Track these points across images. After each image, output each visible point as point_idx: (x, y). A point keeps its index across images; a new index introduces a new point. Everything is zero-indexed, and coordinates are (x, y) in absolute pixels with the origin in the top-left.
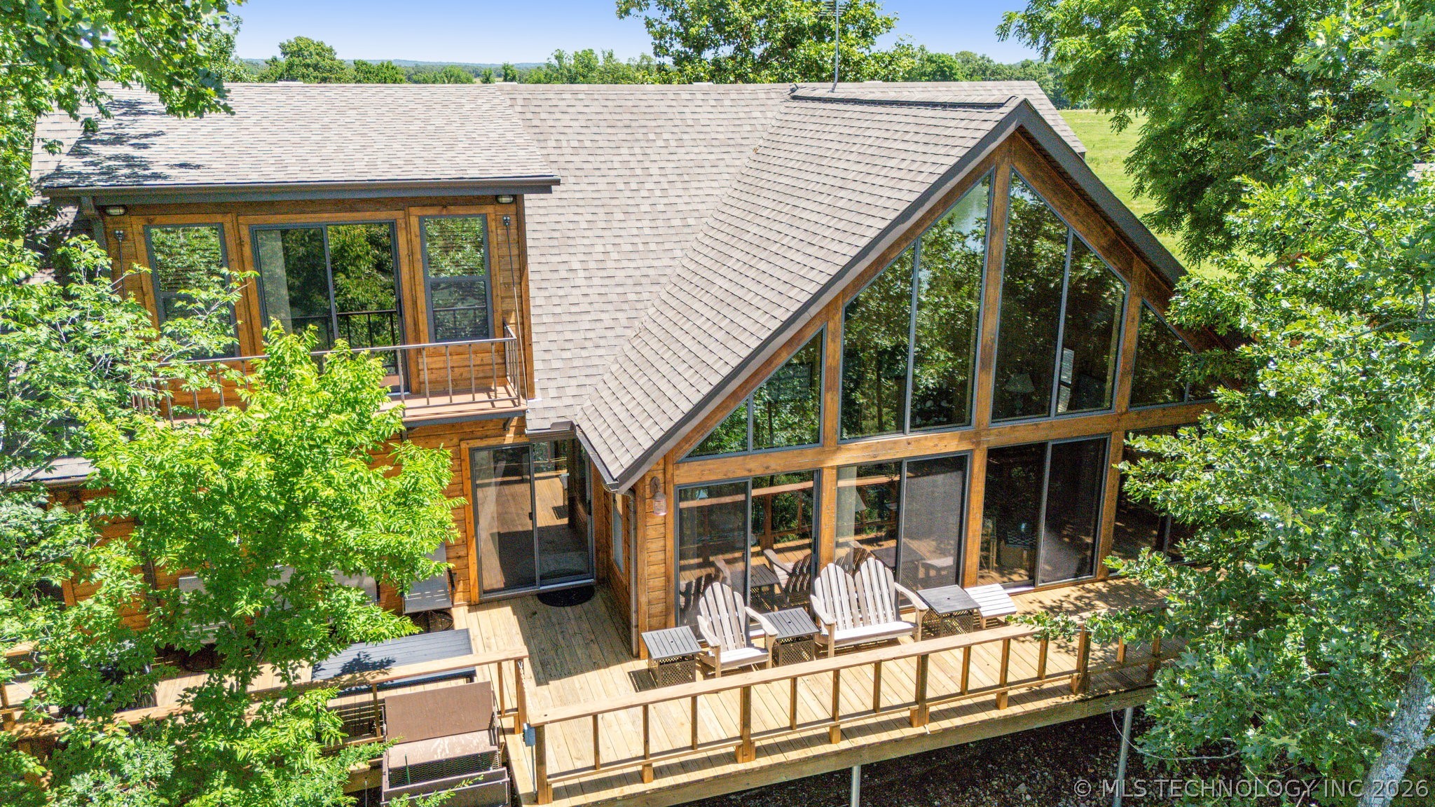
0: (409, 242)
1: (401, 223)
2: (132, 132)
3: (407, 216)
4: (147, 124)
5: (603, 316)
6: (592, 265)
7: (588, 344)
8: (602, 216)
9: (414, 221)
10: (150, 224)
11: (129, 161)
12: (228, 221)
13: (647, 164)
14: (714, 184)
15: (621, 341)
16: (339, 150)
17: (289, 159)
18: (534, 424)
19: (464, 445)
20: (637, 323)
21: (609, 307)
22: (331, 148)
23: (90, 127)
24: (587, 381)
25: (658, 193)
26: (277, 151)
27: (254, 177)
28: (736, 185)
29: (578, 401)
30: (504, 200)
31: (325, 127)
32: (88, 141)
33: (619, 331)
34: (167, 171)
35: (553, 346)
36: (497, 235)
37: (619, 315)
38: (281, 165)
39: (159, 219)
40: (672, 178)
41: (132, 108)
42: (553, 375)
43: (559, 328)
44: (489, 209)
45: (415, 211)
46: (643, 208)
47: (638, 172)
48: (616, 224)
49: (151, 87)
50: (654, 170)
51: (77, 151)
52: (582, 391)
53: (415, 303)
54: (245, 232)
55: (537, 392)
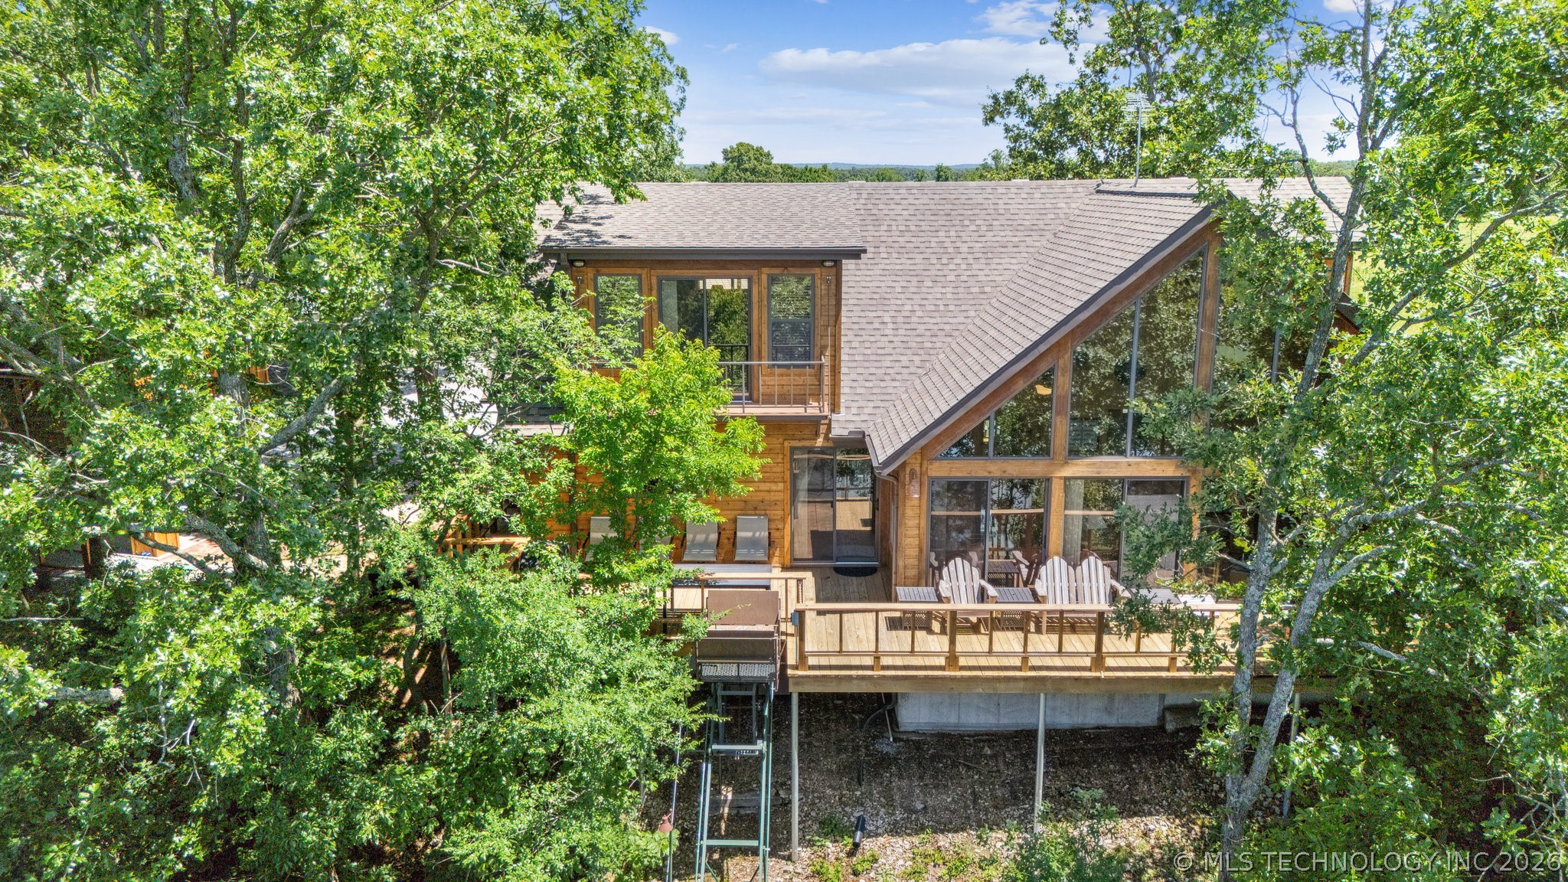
0: (760, 293)
1: (755, 278)
2: (593, 215)
3: (760, 274)
4: (603, 210)
5: (902, 358)
6: (900, 320)
7: (887, 378)
8: (914, 284)
9: (764, 277)
10: (598, 273)
11: (589, 233)
12: (644, 272)
13: (958, 244)
14: (1014, 261)
15: (913, 377)
16: (722, 227)
17: (687, 233)
18: (837, 431)
19: (786, 444)
20: (928, 365)
21: (909, 352)
22: (716, 226)
23: (568, 211)
24: (882, 404)
25: (964, 267)
26: (681, 228)
27: (663, 244)
28: (1032, 262)
29: (872, 418)
30: (828, 264)
31: (716, 213)
32: (567, 220)
33: (913, 370)
34: (611, 240)
35: (860, 378)
36: (821, 289)
37: (916, 358)
38: (681, 236)
39: (604, 270)
40: (977, 255)
41: (594, 199)
42: (856, 398)
43: (866, 364)
44: (817, 271)
45: (766, 270)
46: (949, 278)
47: (951, 250)
48: (924, 290)
49: (608, 184)
50: (964, 248)
51: (560, 227)
52: (877, 411)
53: (760, 336)
54: (654, 281)
55: (842, 409)
